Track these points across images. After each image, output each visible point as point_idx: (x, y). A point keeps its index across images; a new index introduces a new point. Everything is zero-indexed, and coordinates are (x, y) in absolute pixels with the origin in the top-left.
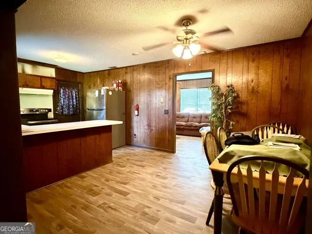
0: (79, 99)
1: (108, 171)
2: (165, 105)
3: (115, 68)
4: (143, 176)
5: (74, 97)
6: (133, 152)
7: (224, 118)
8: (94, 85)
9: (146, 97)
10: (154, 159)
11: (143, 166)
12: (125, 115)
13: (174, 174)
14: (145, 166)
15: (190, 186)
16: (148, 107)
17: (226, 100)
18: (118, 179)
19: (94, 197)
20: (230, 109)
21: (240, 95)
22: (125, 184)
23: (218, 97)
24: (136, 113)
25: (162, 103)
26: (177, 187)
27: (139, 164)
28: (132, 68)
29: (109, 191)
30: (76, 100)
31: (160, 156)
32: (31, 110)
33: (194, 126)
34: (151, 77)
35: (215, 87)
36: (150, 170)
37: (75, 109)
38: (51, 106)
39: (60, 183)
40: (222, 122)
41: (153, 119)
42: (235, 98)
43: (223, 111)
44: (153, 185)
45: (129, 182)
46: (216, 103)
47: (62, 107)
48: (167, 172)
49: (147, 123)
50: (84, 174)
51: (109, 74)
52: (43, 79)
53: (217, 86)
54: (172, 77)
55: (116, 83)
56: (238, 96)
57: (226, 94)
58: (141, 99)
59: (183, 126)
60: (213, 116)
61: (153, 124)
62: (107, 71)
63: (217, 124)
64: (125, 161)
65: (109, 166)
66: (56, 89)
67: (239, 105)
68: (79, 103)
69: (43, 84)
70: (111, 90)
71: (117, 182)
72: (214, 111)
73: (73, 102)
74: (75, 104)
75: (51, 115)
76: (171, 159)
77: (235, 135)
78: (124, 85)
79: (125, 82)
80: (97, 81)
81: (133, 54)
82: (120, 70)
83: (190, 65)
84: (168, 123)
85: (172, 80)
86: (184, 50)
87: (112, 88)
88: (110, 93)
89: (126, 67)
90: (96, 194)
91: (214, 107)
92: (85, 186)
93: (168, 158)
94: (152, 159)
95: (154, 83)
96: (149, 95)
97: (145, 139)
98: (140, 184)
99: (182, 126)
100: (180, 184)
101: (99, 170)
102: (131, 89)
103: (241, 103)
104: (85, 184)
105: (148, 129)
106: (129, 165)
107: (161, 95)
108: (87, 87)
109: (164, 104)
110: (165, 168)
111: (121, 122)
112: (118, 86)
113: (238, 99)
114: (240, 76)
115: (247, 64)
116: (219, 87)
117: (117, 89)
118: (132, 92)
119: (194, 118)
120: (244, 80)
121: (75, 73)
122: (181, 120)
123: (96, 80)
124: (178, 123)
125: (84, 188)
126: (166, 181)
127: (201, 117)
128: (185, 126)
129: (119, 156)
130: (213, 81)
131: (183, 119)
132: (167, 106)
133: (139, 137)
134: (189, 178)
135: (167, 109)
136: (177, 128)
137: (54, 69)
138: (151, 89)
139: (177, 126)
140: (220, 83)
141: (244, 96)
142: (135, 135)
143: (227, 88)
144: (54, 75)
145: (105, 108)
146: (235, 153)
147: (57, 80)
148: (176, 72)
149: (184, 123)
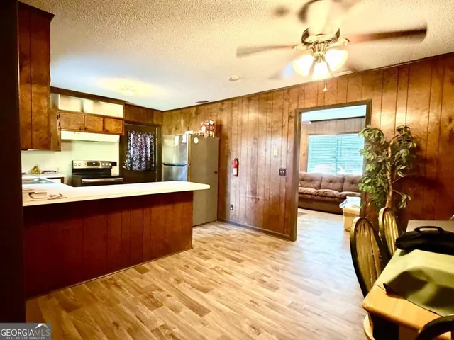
0: (155, 149)
1: (182, 264)
2: (281, 161)
3: (206, 104)
4: (237, 278)
5: (148, 146)
6: (226, 232)
7: (388, 188)
8: (176, 129)
9: (250, 147)
10: (259, 249)
11: (239, 261)
12: (217, 175)
13: (291, 282)
14: (242, 261)
15: (318, 311)
16: (252, 163)
17: (393, 155)
18: (196, 282)
19: (152, 310)
20: (402, 171)
21: (423, 146)
22: (205, 291)
23: (379, 149)
24: (234, 171)
25: (275, 157)
26: (295, 309)
27: (233, 255)
28: (230, 101)
29: (177, 302)
30: (151, 151)
31: (269, 244)
32: (90, 164)
33: (331, 195)
34: (261, 116)
35: (372, 130)
36: (250, 269)
37: (148, 163)
38: (116, 159)
39: (109, 276)
40: (385, 195)
41: (261, 182)
42: (413, 150)
43: (388, 174)
44: (251, 299)
45: (212, 289)
46: (373, 160)
47: (131, 159)
48: (279, 276)
49: (250, 189)
50: (145, 265)
51: (197, 113)
52: (106, 119)
53: (376, 129)
54: (293, 115)
55: (206, 125)
56: (418, 148)
57: (394, 144)
58: (241, 150)
59: (311, 194)
60: (367, 182)
61: (261, 191)
62: (195, 108)
63: (375, 197)
64: (212, 248)
65: (185, 254)
66: (123, 134)
67: (421, 165)
68: (155, 154)
69: (107, 127)
70: (197, 136)
71: (193, 286)
72: (370, 175)
73: (146, 152)
74: (149, 155)
75: (115, 171)
76: (287, 251)
77: (421, 230)
78: (219, 128)
79: (219, 124)
80: (180, 123)
81: (231, 80)
82: (213, 105)
83: (325, 89)
84: (284, 190)
85: (293, 120)
86: (314, 64)
87: (199, 132)
88: (196, 140)
89: (222, 102)
90: (155, 305)
91: (370, 167)
92: (142, 286)
93: (282, 250)
94: (255, 248)
95: (265, 125)
96: (254, 143)
97: (247, 213)
98: (230, 294)
99: (309, 194)
100: (300, 303)
101: (170, 260)
102: (229, 135)
103: (425, 160)
104: (143, 284)
105: (252, 198)
106: (217, 255)
107: (275, 145)
108: (167, 131)
109: (279, 159)
110: (276, 269)
111: (208, 187)
112: (208, 130)
113: (418, 154)
114: (424, 111)
115: (439, 88)
116: (380, 131)
117: (206, 135)
118: (230, 138)
119: (331, 182)
120: (433, 118)
121: (150, 112)
122: (308, 184)
123: (178, 121)
124: (301, 189)
125: (139, 291)
126: (275, 294)
127: (343, 180)
128: (315, 195)
129: (205, 238)
130: (368, 122)
131: (312, 183)
132: (284, 162)
133: (237, 209)
134: (317, 292)
135: (283, 167)
136: (300, 198)
137: (122, 106)
138: (258, 136)
139: (299, 193)
140: (382, 124)
141: (430, 148)
142: (232, 206)
143: (397, 133)
144: (121, 115)
145: (186, 162)
146: (428, 277)
147: (126, 122)
148: (301, 106)
149: (312, 191)
